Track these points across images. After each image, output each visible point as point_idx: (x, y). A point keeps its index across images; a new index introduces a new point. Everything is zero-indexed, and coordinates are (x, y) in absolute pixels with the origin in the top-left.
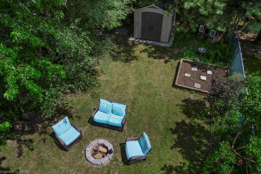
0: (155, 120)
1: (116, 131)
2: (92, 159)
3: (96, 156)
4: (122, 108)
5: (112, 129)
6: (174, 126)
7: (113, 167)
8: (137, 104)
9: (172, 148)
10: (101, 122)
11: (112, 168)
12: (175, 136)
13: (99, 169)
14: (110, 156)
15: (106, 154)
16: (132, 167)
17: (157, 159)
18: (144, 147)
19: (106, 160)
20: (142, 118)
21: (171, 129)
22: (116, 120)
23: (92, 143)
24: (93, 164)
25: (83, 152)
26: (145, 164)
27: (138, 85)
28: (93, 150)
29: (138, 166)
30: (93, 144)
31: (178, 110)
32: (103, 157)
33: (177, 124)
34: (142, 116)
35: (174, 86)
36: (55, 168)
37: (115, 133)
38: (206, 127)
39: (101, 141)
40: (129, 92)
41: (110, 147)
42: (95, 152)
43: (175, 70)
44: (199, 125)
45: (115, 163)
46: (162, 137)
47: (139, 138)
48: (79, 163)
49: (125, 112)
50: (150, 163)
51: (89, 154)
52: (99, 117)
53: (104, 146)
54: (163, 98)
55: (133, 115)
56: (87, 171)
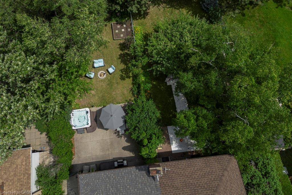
0: (113, 57)
2: (101, 78)
3: (102, 76)
4: (102, 60)
6: (119, 57)
9: (120, 64)
10: (97, 67)
12: (120, 59)
14: (105, 75)
16: (112, 75)
17: (118, 70)
18: (113, 69)
19: (105, 76)
20: (109, 59)
21: (118, 58)
22: (102, 64)
25: (97, 77)
29: (114, 74)
30: (99, 74)
31: (118, 50)
33: (119, 55)
35: (114, 39)
38: (128, 52)
39: (101, 72)
41: (104, 73)
42: (101, 75)
43: (111, 29)
44: (126, 52)
45: (107, 76)
47: (111, 67)
48: (98, 80)
50: (116, 72)
51: (99, 77)
53: (102, 73)
56: (102, 81)
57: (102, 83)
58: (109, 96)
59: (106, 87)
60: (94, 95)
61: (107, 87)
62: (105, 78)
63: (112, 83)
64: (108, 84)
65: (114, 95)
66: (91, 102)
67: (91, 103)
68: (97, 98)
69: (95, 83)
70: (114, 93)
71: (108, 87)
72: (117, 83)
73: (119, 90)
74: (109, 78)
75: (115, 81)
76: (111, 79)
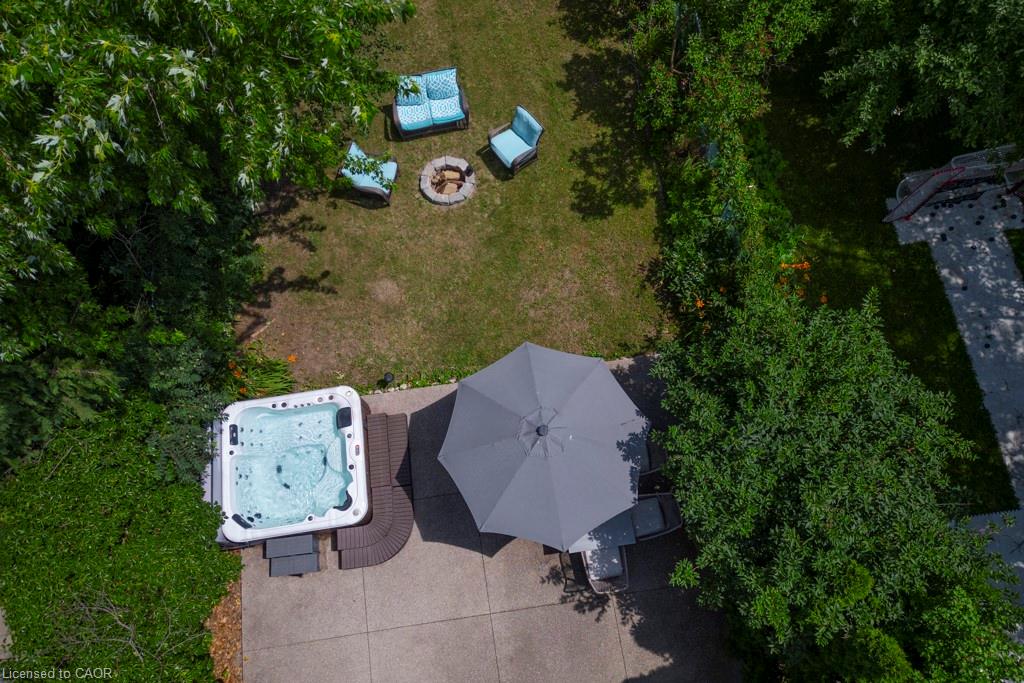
0: (518, 77)
1: (455, 133)
2: (443, 198)
3: (446, 190)
4: (448, 78)
5: (445, 132)
6: (562, 76)
7: (486, 193)
8: (464, 58)
9: (574, 118)
10: (415, 128)
11: (486, 196)
12: (572, 94)
13: (464, 207)
14: (471, 179)
15: (462, 179)
16: (518, 178)
17: (554, 147)
18: (527, 135)
19: (469, 187)
20: (492, 84)
21: (559, 84)
22: (447, 109)
23: (425, 172)
24: (450, 204)
25: (418, 195)
26: (537, 166)
27: (440, 7)
28: (433, 184)
29: (527, 173)
30: (428, 173)
31: (556, 34)
32: (460, 187)
33: (567, 66)
34: (489, 80)
36: (389, 239)
37: (453, 137)
38: (623, 48)
39: (440, 162)
40: (429, 33)
41: (463, 165)
42: (439, 185)
44: (608, 51)
45: (485, 186)
46: (547, 104)
48: (424, 214)
49: (456, 86)
50: (545, 160)
51: (431, 193)
52: (409, 116)
53: (449, 168)
54: (513, 18)
55: (468, 86)
56: (447, 219)
57: (451, 230)
58: (498, 317)
59: (478, 255)
60: (392, 312)
61: (486, 258)
62: (471, 203)
63: (517, 232)
64: (490, 241)
65: (532, 307)
66: (370, 352)
67: (370, 361)
68: (412, 327)
69: (403, 233)
70: (531, 295)
71: (493, 255)
72: (553, 232)
73: (567, 275)
74: (498, 201)
75: (534, 221)
76: (508, 207)
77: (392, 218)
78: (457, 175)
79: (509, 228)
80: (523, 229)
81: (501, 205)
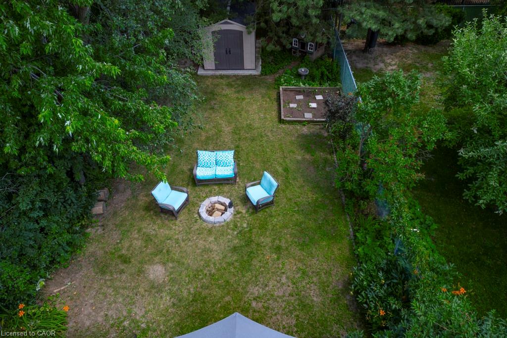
0: (269, 164)
1: (227, 186)
2: (211, 219)
3: (214, 214)
4: (230, 155)
5: (222, 184)
6: (294, 166)
7: (239, 220)
8: (242, 152)
10: (208, 178)
11: (238, 221)
13: (223, 226)
14: (231, 211)
15: (226, 210)
16: (260, 214)
17: (285, 200)
18: (269, 188)
19: (228, 216)
20: (254, 165)
22: (226, 171)
23: (204, 203)
24: (215, 223)
25: (196, 216)
26: (273, 209)
27: (235, 130)
28: (207, 210)
29: (266, 212)
30: (206, 204)
31: (294, 147)
32: (223, 214)
33: (298, 162)
34: (253, 163)
36: (170, 239)
37: (226, 188)
39: (214, 199)
40: (226, 140)
41: (227, 201)
42: (210, 212)
45: (238, 216)
46: (284, 178)
48: (196, 227)
49: (233, 160)
50: (278, 206)
51: (204, 215)
52: (201, 173)
53: (219, 203)
54: (271, 139)
55: (241, 164)
56: (210, 231)
57: (211, 239)
58: (228, 303)
59: (225, 257)
60: (155, 288)
61: (229, 260)
62: (228, 224)
63: (254, 246)
64: (235, 249)
66: (129, 316)
67: (126, 323)
68: (166, 300)
69: (180, 237)
71: (235, 258)
72: (278, 249)
73: (284, 280)
74: (245, 225)
75: (266, 240)
76: (251, 230)
77: (177, 227)
78: (223, 208)
79: (249, 242)
80: (258, 245)
81: (246, 228)
